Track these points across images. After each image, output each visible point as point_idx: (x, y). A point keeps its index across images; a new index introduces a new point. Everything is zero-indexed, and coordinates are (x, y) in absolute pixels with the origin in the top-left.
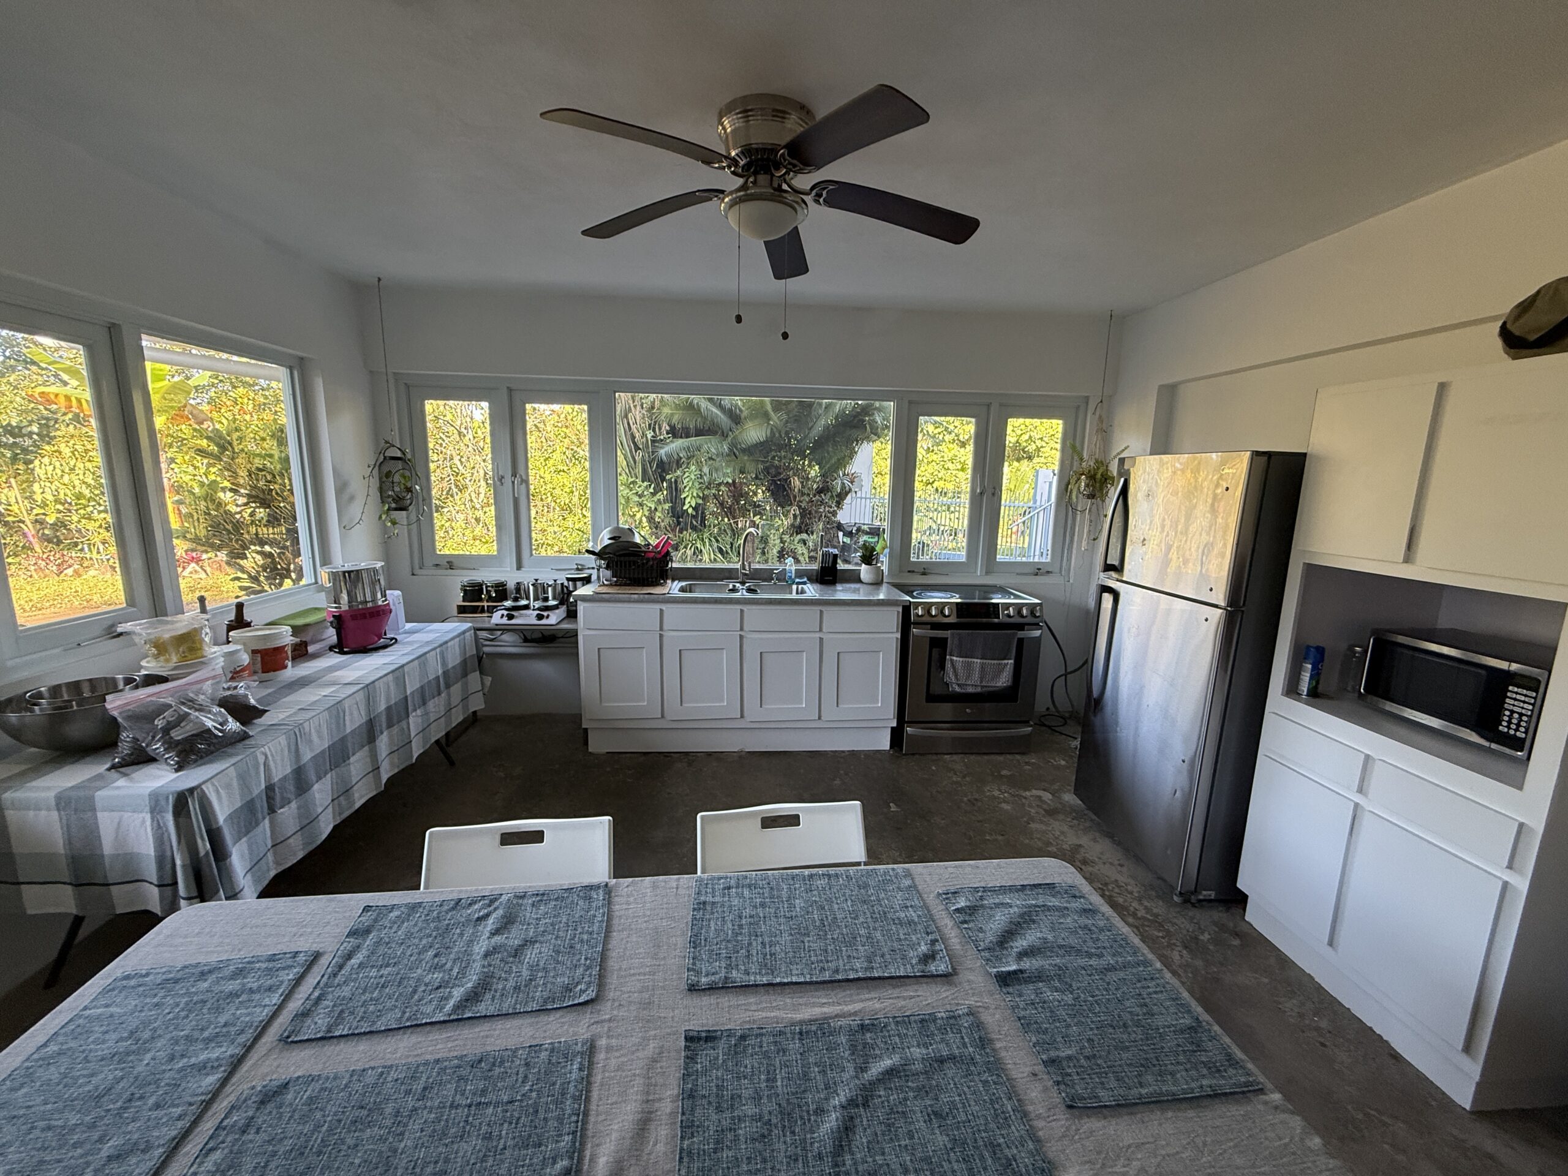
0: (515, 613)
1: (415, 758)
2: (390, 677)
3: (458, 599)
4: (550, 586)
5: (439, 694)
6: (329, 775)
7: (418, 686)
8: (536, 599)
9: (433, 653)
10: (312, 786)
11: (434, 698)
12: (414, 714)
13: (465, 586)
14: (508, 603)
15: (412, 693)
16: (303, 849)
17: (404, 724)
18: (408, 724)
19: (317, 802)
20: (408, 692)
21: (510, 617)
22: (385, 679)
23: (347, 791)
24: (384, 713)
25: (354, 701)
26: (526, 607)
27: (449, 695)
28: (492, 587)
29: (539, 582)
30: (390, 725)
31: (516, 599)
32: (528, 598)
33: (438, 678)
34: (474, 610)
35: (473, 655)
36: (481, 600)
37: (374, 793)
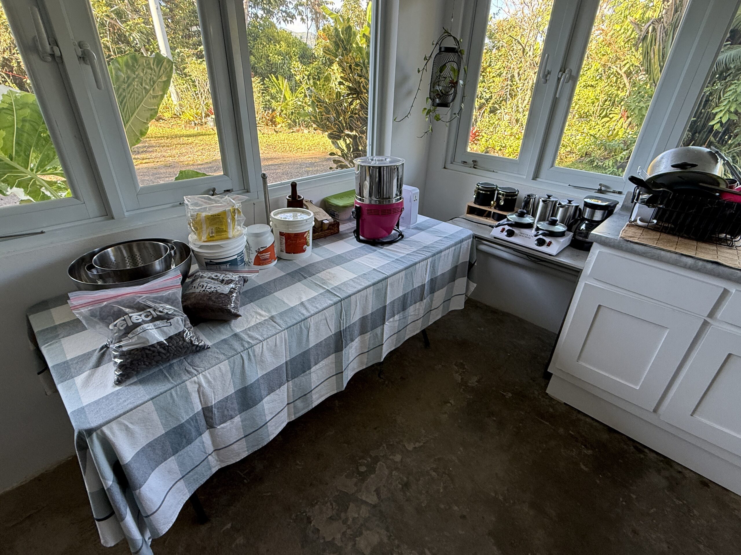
0: (516, 230)
1: (384, 356)
2: (371, 290)
3: (470, 200)
4: (562, 207)
5: (422, 300)
6: (284, 388)
7: (401, 294)
8: (542, 219)
9: (424, 263)
10: (262, 399)
11: (415, 303)
12: (391, 320)
13: (479, 189)
14: (512, 217)
15: (393, 303)
16: (248, 450)
17: (378, 330)
18: (383, 329)
19: (267, 412)
20: (388, 302)
21: (510, 234)
22: (363, 293)
23: (305, 395)
24: (358, 325)
25: (324, 317)
26: (529, 226)
27: (432, 301)
28: (503, 195)
29: (552, 199)
30: (363, 332)
31: (521, 215)
32: (534, 215)
33: (423, 286)
34: (481, 213)
35: (467, 262)
36: (489, 205)
37: (335, 392)
